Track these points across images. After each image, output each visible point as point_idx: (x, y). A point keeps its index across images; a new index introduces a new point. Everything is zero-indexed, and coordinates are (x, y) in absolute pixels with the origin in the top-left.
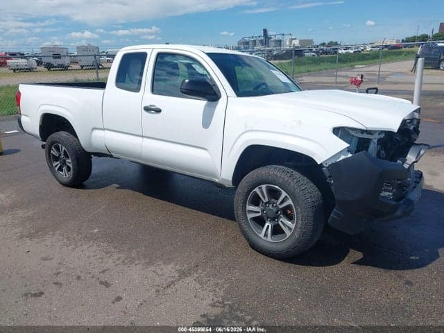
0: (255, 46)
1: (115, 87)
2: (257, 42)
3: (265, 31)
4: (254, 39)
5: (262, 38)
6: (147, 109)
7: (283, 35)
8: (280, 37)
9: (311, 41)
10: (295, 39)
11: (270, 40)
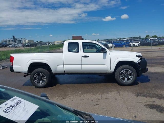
0: (10, 42)
1: (68, 52)
2: (11, 41)
3: (14, 37)
4: (9, 40)
5: (13, 39)
6: (83, 57)
7: (21, 38)
8: (20, 39)
9: (33, 41)
10: (27, 40)
11: (16, 40)
